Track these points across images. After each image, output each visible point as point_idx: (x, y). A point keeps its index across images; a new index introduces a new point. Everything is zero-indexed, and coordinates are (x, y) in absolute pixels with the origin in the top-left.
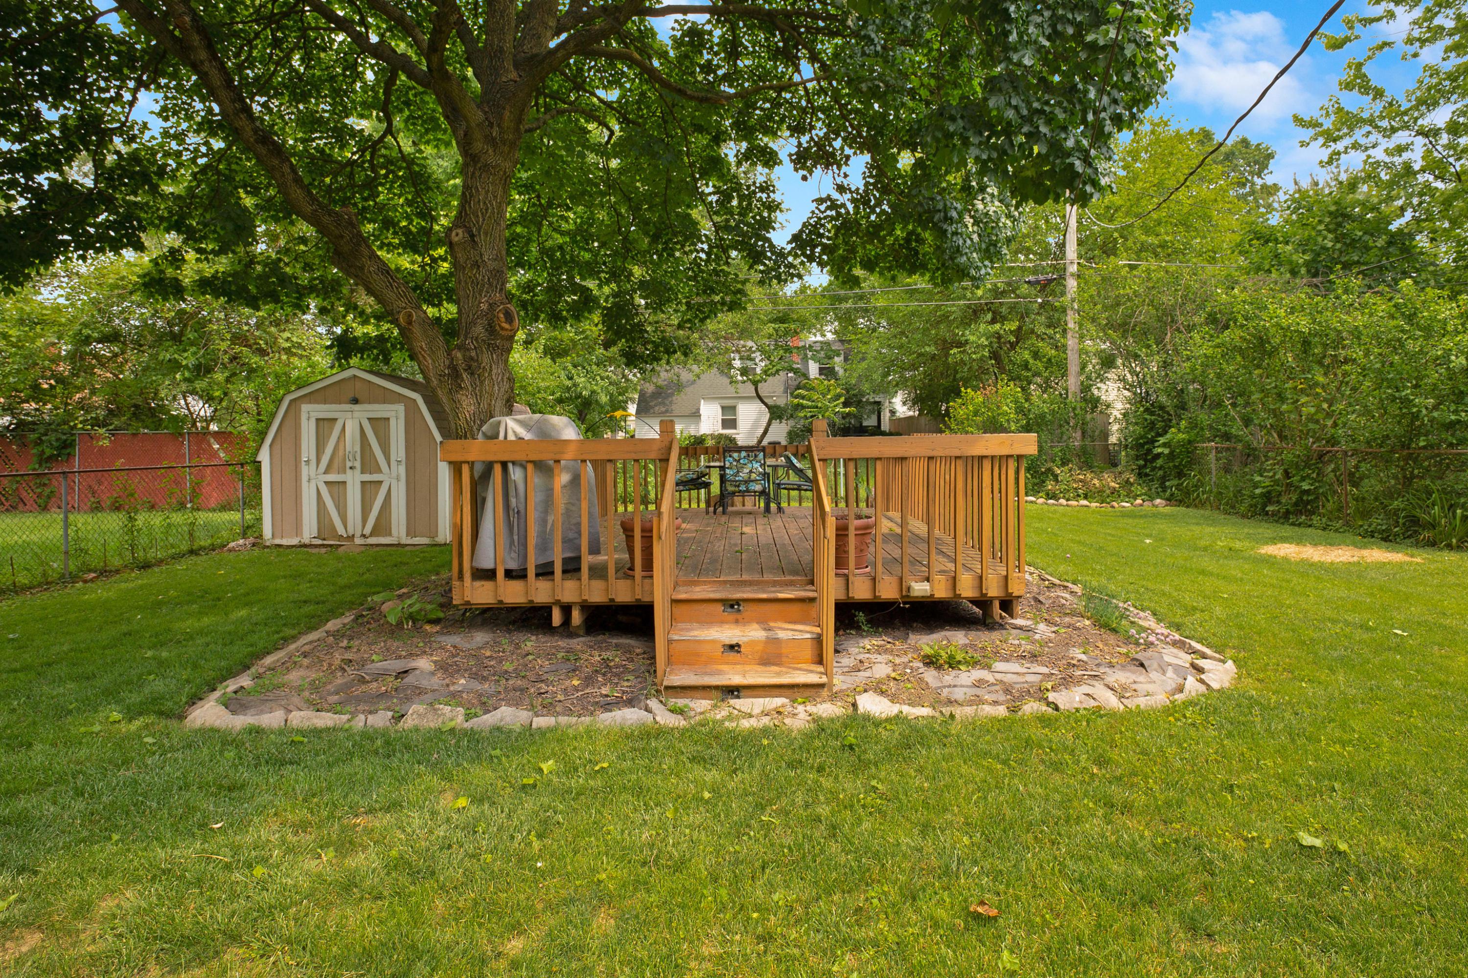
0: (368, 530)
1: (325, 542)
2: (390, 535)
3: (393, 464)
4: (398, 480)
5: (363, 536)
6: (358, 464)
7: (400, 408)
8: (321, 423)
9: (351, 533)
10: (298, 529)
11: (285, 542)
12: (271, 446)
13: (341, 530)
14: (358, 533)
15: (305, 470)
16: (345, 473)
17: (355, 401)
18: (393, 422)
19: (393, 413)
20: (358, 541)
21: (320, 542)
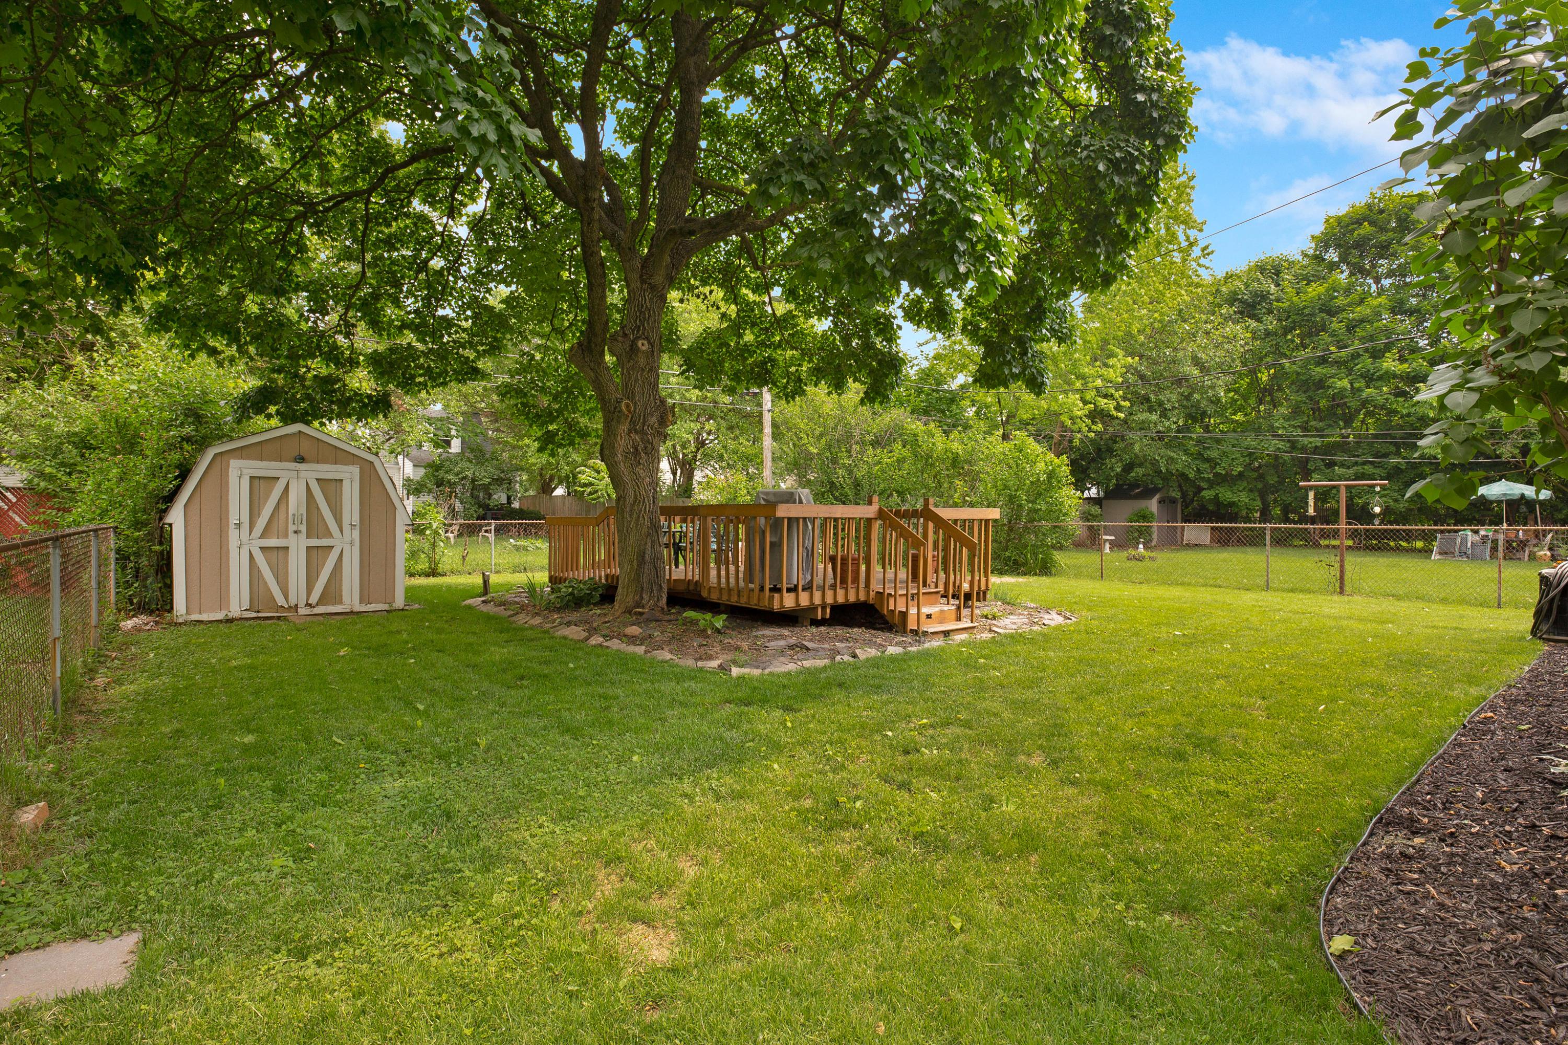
0: (314, 599)
1: (260, 615)
2: (341, 602)
3: (346, 528)
4: (352, 544)
5: (309, 605)
6: (303, 528)
7: (356, 470)
8: (256, 482)
9: (293, 602)
10: (223, 600)
11: (205, 617)
12: (185, 506)
13: (281, 601)
14: (302, 603)
15: (233, 534)
16: (286, 536)
17: (301, 459)
18: (346, 484)
19: (348, 475)
20: (303, 611)
21: (254, 615)
